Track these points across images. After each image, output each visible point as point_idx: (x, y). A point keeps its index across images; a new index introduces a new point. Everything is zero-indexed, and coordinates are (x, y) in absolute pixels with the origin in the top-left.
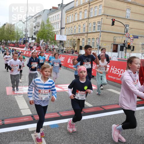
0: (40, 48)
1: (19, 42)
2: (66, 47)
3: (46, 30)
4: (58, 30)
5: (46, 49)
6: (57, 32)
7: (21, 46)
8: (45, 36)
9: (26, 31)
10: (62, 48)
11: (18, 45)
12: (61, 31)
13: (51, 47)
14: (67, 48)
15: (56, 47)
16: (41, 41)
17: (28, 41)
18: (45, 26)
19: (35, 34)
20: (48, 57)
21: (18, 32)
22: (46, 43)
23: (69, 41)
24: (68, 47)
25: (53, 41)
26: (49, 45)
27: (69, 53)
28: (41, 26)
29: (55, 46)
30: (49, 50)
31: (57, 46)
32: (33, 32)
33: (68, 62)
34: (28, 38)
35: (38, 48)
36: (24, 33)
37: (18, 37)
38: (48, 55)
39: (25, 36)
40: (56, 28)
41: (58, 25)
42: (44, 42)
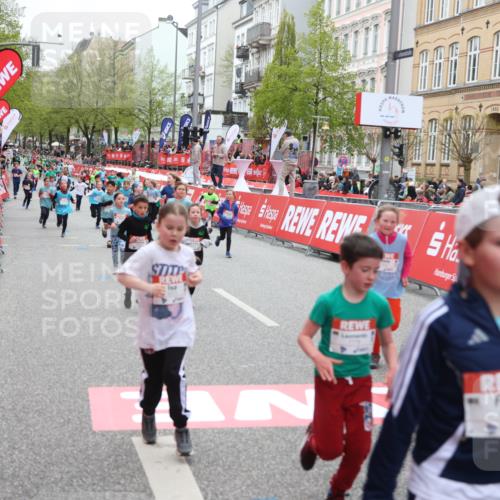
0: (271, 170)
1: (157, 138)
2: (419, 165)
3: (306, 69)
4: (374, 65)
5: (304, 176)
6: (368, 79)
7: (169, 160)
8: (301, 104)
9: (196, 73)
10: (396, 170)
11: (150, 156)
12: (389, 70)
13: (330, 163)
14: (422, 168)
15: (360, 165)
16: (275, 130)
17: (204, 133)
18: (297, 43)
19: (242, 91)
20: (312, 222)
21: (154, 85)
22: (305, 144)
23: (439, 128)
24: (433, 165)
25: (341, 132)
26: (318, 156)
27: (437, 201)
28: (280, 43)
29: (355, 160)
30: (321, 184)
31: (368, 157)
32: (235, 79)
33: (431, 252)
34: (204, 117)
35: (257, 173)
36: (185, 88)
37: (151, 111)
38: (316, 212)
39: (190, 106)
40: (360, 55)
41: (376, 37)
42: (293, 140)
